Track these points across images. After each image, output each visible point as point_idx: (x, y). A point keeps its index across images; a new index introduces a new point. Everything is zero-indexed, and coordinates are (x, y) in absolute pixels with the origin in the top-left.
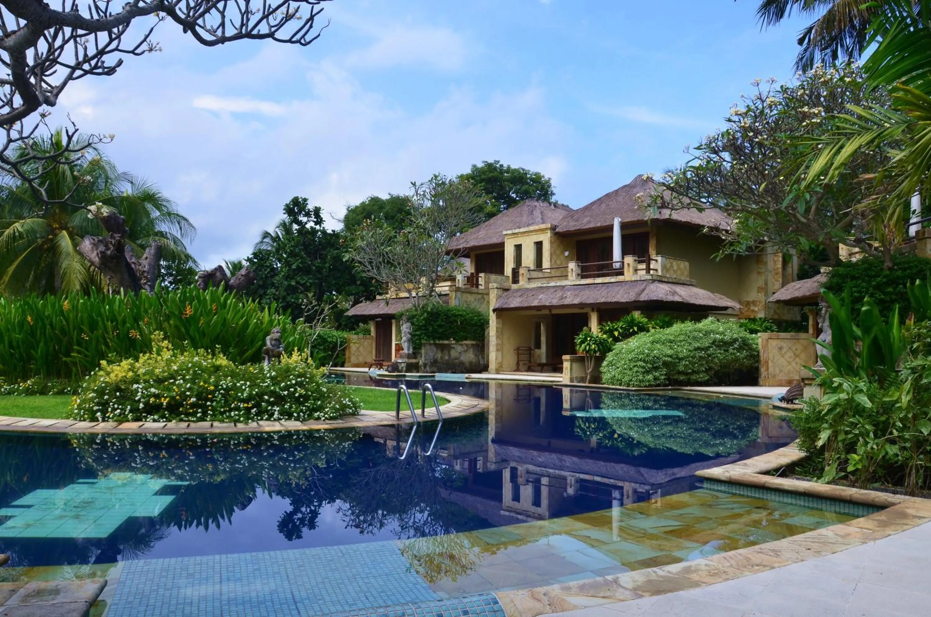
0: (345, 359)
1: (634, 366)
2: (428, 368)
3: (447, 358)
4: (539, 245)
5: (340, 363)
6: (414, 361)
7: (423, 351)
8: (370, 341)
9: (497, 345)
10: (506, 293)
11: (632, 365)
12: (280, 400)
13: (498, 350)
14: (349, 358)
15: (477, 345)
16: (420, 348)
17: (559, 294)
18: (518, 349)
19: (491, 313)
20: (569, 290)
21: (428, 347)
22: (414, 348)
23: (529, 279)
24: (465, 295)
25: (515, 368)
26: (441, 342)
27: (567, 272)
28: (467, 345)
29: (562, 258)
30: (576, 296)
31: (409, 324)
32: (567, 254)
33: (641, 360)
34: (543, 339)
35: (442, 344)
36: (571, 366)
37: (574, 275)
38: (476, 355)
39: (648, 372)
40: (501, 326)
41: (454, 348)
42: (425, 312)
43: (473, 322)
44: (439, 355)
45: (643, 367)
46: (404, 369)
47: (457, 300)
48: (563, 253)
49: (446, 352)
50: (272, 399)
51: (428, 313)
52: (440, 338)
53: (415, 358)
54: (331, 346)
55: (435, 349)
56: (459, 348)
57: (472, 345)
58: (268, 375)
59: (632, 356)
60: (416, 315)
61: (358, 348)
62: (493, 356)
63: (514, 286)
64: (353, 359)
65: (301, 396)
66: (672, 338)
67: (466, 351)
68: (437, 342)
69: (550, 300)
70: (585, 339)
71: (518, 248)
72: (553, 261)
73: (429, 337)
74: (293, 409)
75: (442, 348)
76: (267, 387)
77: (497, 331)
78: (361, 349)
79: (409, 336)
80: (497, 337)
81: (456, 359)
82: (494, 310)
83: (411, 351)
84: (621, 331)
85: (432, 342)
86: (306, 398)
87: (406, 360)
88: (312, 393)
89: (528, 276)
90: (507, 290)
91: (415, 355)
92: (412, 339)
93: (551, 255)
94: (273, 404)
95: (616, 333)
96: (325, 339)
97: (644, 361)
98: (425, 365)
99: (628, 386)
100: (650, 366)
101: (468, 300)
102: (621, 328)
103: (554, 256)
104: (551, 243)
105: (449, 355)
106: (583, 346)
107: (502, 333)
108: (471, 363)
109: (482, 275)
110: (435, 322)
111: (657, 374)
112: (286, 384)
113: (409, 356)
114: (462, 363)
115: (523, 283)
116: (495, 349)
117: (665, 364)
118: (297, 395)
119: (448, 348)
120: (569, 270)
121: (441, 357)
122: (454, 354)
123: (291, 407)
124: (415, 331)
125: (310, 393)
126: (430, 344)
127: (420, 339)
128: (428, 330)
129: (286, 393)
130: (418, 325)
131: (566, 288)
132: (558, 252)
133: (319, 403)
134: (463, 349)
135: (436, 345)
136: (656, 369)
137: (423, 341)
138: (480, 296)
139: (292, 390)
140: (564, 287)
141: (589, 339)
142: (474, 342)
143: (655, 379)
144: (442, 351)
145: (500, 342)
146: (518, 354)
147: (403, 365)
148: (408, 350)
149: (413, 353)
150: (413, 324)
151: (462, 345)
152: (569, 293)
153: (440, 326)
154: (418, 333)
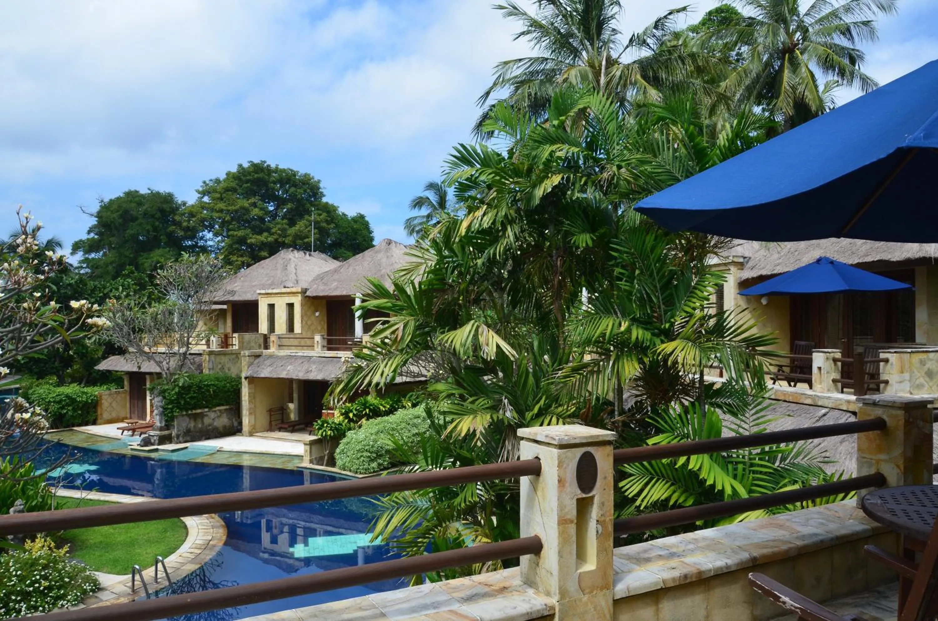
0: (97, 416)
1: (361, 456)
2: (181, 439)
3: (200, 426)
4: (291, 306)
5: (91, 421)
6: (166, 432)
7: (175, 423)
8: (123, 395)
9: (250, 409)
10: (257, 361)
11: (359, 455)
12: (26, 596)
13: (250, 414)
14: (101, 414)
15: (231, 409)
16: (173, 420)
17: (306, 366)
18: (270, 411)
19: (243, 380)
20: (314, 363)
21: (181, 418)
22: (166, 421)
23: (279, 346)
24: (218, 358)
25: (268, 428)
26: (194, 412)
27: (313, 342)
28: (220, 411)
29: (313, 318)
30: (320, 371)
31: (160, 398)
32: (317, 314)
33: (366, 450)
34: (295, 396)
35: (195, 414)
36: (311, 449)
37: (320, 347)
38: (229, 419)
39: (372, 460)
40: (253, 391)
41: (207, 415)
42: (175, 386)
43: (226, 389)
44: (192, 425)
45: (369, 457)
46: (157, 442)
47: (211, 364)
48: (314, 314)
49: (199, 421)
50: (19, 598)
51: (180, 387)
52: (192, 409)
53: (168, 429)
54: (80, 405)
55: (187, 419)
56: (212, 415)
57: (226, 410)
58: (14, 573)
59: (359, 447)
60: (168, 389)
61: (111, 404)
62: (246, 421)
63: (265, 351)
64: (106, 416)
65: (45, 588)
66: (394, 426)
67: (219, 417)
68: (190, 412)
69: (296, 372)
70: (322, 425)
71: (272, 307)
72: (304, 322)
73: (181, 410)
74: (39, 604)
75: (195, 417)
76: (13, 586)
77: (249, 396)
78: (114, 404)
79: (161, 409)
80: (250, 402)
81: (209, 426)
82: (246, 378)
83: (163, 424)
84: (355, 412)
85: (184, 413)
86: (50, 588)
87: (158, 433)
88: (56, 582)
89: (279, 343)
90: (258, 356)
91: (168, 427)
92: (163, 412)
93: (302, 317)
94: (19, 602)
95: (351, 415)
96: (75, 399)
97: (369, 452)
98: (178, 436)
99: (356, 473)
100: (375, 455)
101: (222, 361)
102: (356, 410)
103: (305, 318)
104: (302, 305)
105: (203, 423)
106: (320, 432)
107: (254, 398)
108: (225, 427)
109: (236, 335)
110: (187, 394)
111: (380, 461)
112: (31, 580)
113: (161, 429)
114: (216, 429)
115: (273, 350)
116: (248, 413)
117: (388, 452)
118: (42, 588)
119: (202, 415)
120: (316, 342)
121: (194, 426)
122: (207, 421)
123: (36, 602)
124: (167, 404)
125: (53, 583)
126: (183, 416)
127: (172, 412)
128: (180, 403)
129: (31, 589)
130: (170, 399)
131: (313, 359)
132: (309, 313)
133: (62, 592)
134: (216, 415)
135: (189, 416)
136: (379, 456)
137: (175, 414)
138: (234, 356)
139: (37, 585)
140: (310, 357)
141: (325, 425)
142: (227, 407)
143: (379, 465)
144: (195, 420)
145: (253, 406)
146: (271, 415)
147: (155, 438)
148: (161, 422)
149: (166, 425)
150: (164, 398)
151: (215, 411)
152: (314, 367)
153: (192, 398)
154: (170, 406)
